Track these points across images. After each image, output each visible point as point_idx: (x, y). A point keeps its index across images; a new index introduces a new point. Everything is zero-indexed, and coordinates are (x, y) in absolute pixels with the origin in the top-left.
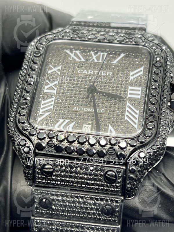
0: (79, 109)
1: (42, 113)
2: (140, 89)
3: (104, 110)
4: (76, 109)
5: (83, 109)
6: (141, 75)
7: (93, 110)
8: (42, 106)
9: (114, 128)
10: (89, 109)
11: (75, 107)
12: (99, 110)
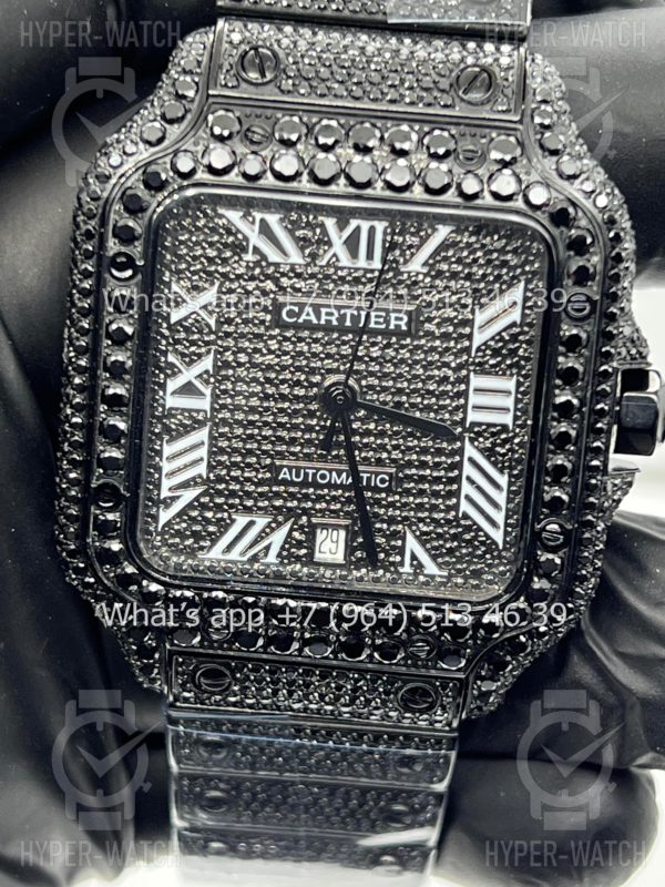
0: (298, 476)
1: (171, 494)
2: (511, 384)
3: (387, 478)
5: (314, 475)
6: (514, 325)
7: (350, 480)
8: (167, 467)
9: (423, 543)
10: (334, 474)
11: (285, 470)
12: (369, 479)
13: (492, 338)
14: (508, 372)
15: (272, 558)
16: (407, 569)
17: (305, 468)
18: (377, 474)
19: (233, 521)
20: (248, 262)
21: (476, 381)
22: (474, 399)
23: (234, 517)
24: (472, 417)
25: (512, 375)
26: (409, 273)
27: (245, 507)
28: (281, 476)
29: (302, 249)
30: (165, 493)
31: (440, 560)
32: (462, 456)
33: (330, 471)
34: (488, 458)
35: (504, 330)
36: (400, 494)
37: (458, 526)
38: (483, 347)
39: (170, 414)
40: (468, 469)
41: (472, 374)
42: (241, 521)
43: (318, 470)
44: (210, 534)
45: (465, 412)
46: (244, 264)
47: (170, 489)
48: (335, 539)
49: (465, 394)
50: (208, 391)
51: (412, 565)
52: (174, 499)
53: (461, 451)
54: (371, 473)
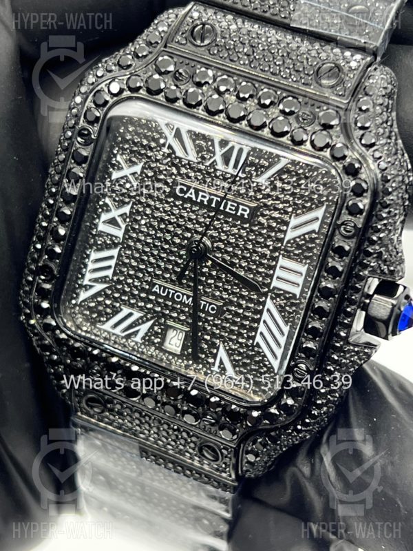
0: (164, 292)
1: (90, 284)
2: (303, 269)
3: (216, 308)
4: (158, 291)
5: (173, 294)
6: (313, 232)
8: (90, 266)
9: (229, 355)
10: (185, 297)
11: (157, 286)
12: (205, 306)
13: (299, 237)
14: (304, 261)
15: (138, 339)
16: (216, 368)
17: (169, 288)
18: (210, 304)
19: (121, 310)
20: (164, 153)
21: (283, 261)
22: (278, 272)
23: (122, 307)
24: (275, 283)
25: (305, 263)
26: (258, 183)
27: (130, 303)
28: (154, 290)
29: (198, 152)
30: (86, 282)
31: (237, 369)
32: (264, 307)
33: (183, 294)
34: (280, 312)
35: (307, 233)
36: (222, 320)
37: (252, 350)
38: (292, 241)
39: (100, 234)
40: (265, 316)
41: (281, 256)
42: (126, 311)
43: (176, 292)
44: (107, 314)
45: (272, 280)
46: (161, 153)
47: (90, 280)
48: (180, 338)
49: (274, 268)
50: (123, 226)
51: (219, 367)
52: (91, 287)
53: (264, 303)
54: (207, 302)
